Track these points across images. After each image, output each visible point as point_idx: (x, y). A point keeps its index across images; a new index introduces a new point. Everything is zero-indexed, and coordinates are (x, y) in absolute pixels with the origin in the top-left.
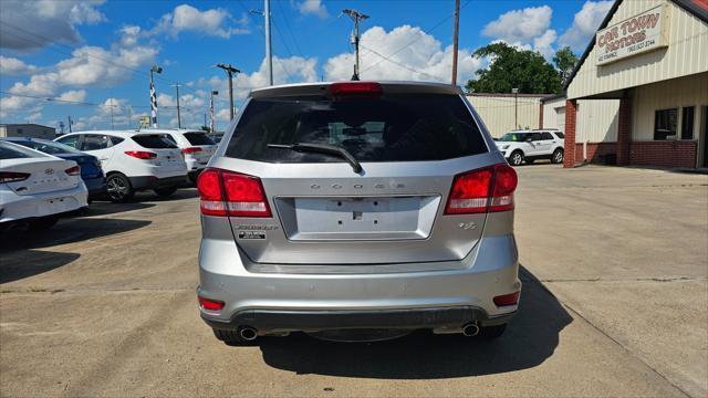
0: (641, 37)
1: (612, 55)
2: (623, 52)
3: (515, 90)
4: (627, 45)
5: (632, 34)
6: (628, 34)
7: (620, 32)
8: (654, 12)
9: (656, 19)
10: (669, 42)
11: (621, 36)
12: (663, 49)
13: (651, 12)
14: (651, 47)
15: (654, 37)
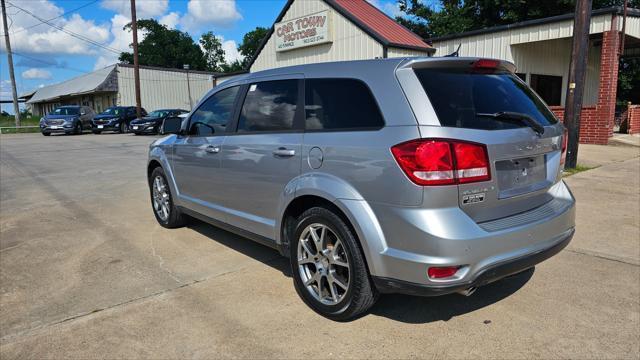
0: (313, 33)
1: (290, 44)
2: (299, 43)
3: (186, 66)
4: (303, 37)
5: (305, 30)
6: (302, 29)
7: (295, 27)
8: (322, 15)
9: (324, 21)
10: (333, 39)
11: (296, 30)
12: (329, 44)
13: (319, 15)
14: (321, 41)
15: (322, 34)
